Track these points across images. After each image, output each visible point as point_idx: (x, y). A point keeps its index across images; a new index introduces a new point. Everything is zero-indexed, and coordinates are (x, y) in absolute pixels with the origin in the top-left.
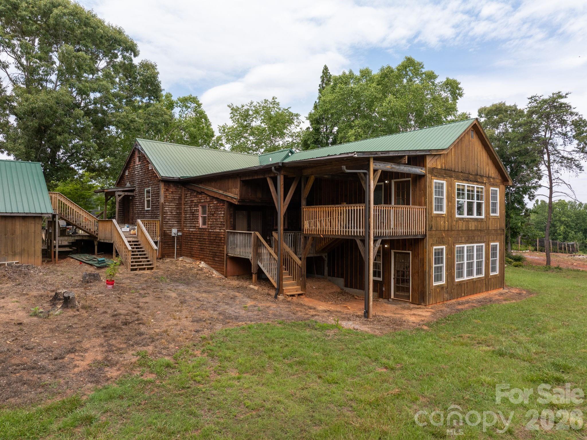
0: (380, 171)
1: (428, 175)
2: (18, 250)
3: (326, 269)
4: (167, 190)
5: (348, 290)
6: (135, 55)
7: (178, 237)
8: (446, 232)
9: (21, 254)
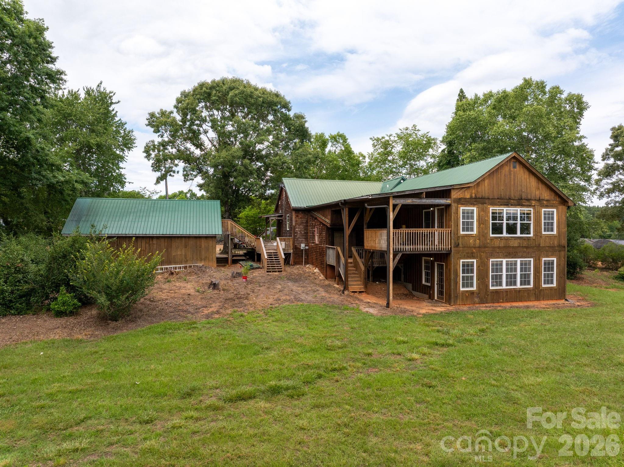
0: (401, 205)
1: (453, 204)
2: (203, 257)
3: (403, 276)
4: (297, 216)
5: (415, 293)
6: (289, 110)
7: (306, 250)
8: (477, 249)
9: (205, 260)
